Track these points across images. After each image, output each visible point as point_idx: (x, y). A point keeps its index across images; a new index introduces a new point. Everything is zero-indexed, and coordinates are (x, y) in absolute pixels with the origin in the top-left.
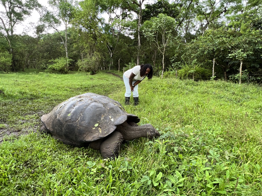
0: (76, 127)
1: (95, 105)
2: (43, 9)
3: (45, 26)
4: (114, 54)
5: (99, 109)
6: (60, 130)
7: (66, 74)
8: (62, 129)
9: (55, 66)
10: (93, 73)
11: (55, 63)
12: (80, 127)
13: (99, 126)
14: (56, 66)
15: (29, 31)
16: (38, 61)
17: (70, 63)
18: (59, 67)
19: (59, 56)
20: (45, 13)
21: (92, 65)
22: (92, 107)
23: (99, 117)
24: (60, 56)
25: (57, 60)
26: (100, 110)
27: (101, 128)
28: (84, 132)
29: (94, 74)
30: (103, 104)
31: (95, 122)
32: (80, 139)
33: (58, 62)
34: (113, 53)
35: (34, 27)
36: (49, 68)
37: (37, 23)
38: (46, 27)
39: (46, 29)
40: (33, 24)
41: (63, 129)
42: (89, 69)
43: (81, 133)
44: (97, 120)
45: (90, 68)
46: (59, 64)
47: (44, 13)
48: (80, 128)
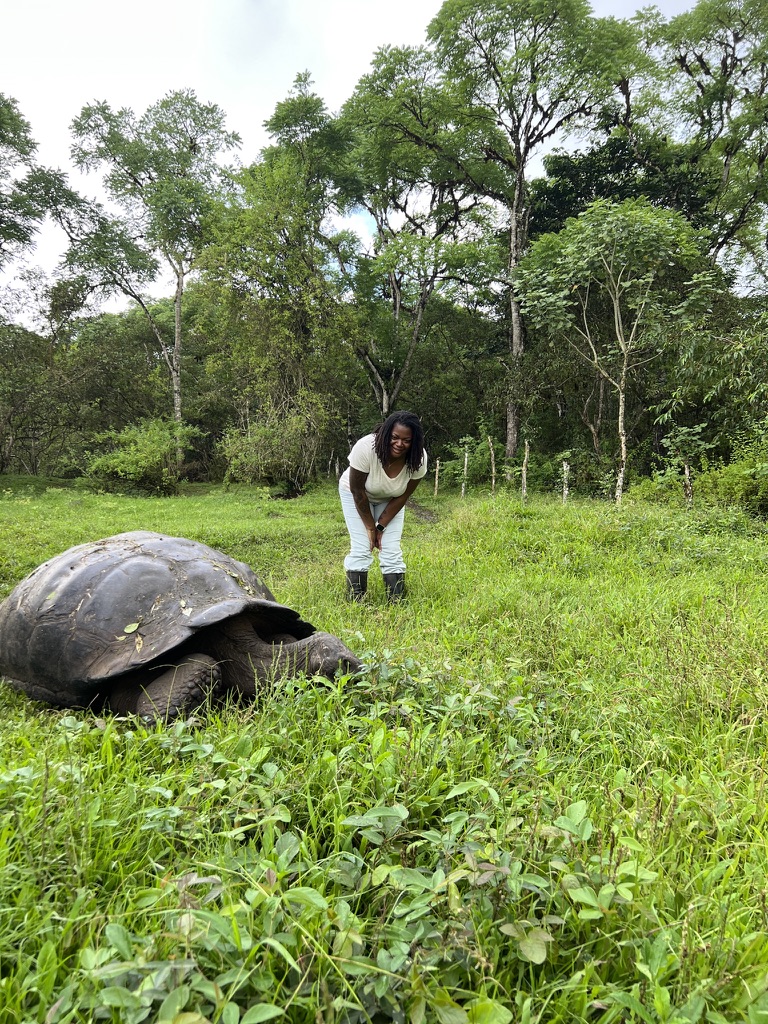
0: (66, 633)
1: (139, 565)
2: (85, 211)
3: (88, 285)
4: (399, 398)
5: (149, 577)
6: (21, 647)
7: (165, 496)
8: (24, 645)
9: (118, 460)
10: (291, 492)
11: (123, 445)
12: (77, 633)
13: (141, 630)
14: (123, 463)
15: (18, 311)
16: (52, 441)
17: (191, 447)
18: (137, 463)
19: (141, 414)
20: (89, 227)
21: (288, 450)
22: (126, 571)
23: (147, 602)
24: (146, 416)
25: (132, 432)
26: (152, 581)
27: (143, 636)
28: (89, 650)
29: (295, 496)
30: (172, 564)
31: (130, 617)
32: (76, 674)
33: (136, 443)
34: (395, 392)
35: (40, 290)
36: (93, 468)
37: (55, 273)
38: (93, 288)
39: (90, 299)
40: (38, 277)
41: (29, 643)
42: (270, 473)
43: (80, 654)
44: (137, 612)
45: (277, 467)
46: (137, 450)
47: (87, 231)
48: (78, 637)
